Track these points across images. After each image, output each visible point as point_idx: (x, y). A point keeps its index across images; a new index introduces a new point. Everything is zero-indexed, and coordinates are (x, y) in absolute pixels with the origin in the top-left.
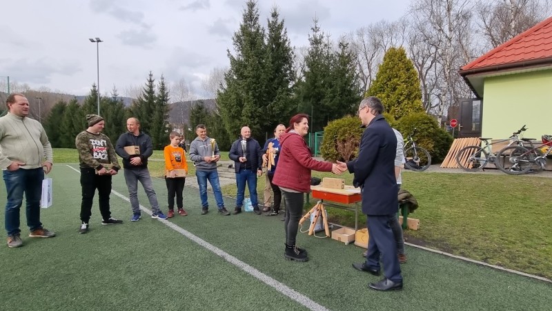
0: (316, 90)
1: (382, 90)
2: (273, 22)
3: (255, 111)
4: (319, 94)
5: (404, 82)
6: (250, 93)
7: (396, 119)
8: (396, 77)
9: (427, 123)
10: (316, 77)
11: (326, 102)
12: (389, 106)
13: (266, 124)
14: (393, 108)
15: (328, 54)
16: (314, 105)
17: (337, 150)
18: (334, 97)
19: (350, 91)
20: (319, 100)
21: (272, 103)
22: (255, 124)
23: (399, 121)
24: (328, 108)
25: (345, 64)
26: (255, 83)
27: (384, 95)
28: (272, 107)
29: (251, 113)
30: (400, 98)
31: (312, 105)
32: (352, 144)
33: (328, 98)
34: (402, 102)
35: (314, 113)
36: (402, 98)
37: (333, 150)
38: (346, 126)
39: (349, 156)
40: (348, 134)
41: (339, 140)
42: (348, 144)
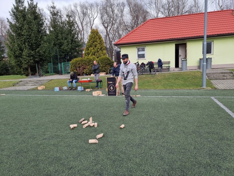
0: (59, 41)
1: (91, 46)
2: (31, 3)
3: (30, 53)
4: (60, 43)
5: (99, 44)
6: (27, 44)
7: (98, 58)
8: (96, 41)
9: (107, 60)
10: (58, 34)
11: (65, 47)
12: (94, 53)
13: (36, 59)
14: (96, 54)
15: (62, 21)
16: (58, 49)
18: (68, 44)
19: (75, 41)
20: (61, 46)
21: (39, 49)
22: (31, 60)
23: (98, 59)
24: (66, 50)
25: (71, 27)
26: (28, 39)
27: (92, 48)
29: (28, 54)
30: (98, 50)
31: (57, 49)
32: (83, 68)
33: (65, 45)
34: (99, 51)
35: (59, 53)
36: (99, 50)
37: (76, 71)
38: (80, 61)
39: (82, 73)
40: (80, 64)
41: (77, 67)
42: (81, 68)
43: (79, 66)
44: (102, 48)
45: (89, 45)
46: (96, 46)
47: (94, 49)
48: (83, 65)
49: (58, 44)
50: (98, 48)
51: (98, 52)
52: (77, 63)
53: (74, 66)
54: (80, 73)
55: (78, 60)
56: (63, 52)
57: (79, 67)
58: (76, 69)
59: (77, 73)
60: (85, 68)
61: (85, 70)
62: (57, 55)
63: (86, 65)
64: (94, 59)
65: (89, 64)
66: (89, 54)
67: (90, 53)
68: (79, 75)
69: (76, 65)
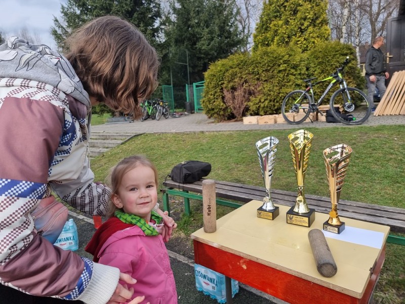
0: (190, 31)
1: (277, 15)
11: (203, 45)
14: (294, 39)
16: (189, 50)
17: (224, 102)
18: (212, 39)
19: (229, 32)
20: (195, 43)
31: (186, 50)
32: (245, 93)
33: (205, 40)
34: (305, 30)
35: (189, 60)
36: (306, 24)
37: (220, 103)
38: (235, 68)
39: (242, 110)
40: (238, 79)
41: (226, 88)
42: (240, 93)
43: (231, 84)
44: (317, 18)
45: (268, 15)
46: (295, 12)
47: (287, 22)
48: (246, 82)
49: (189, 39)
50: (305, 19)
51: (302, 31)
52: (227, 74)
53: (215, 87)
54: (235, 112)
55: (231, 63)
56: (199, 59)
57: (234, 89)
58: (223, 98)
59: (224, 110)
60: (254, 94)
61: (253, 98)
62: (186, 66)
63: (258, 79)
64: (290, 56)
65: (270, 74)
66: (268, 45)
67: (272, 41)
68: (231, 117)
69: (222, 80)
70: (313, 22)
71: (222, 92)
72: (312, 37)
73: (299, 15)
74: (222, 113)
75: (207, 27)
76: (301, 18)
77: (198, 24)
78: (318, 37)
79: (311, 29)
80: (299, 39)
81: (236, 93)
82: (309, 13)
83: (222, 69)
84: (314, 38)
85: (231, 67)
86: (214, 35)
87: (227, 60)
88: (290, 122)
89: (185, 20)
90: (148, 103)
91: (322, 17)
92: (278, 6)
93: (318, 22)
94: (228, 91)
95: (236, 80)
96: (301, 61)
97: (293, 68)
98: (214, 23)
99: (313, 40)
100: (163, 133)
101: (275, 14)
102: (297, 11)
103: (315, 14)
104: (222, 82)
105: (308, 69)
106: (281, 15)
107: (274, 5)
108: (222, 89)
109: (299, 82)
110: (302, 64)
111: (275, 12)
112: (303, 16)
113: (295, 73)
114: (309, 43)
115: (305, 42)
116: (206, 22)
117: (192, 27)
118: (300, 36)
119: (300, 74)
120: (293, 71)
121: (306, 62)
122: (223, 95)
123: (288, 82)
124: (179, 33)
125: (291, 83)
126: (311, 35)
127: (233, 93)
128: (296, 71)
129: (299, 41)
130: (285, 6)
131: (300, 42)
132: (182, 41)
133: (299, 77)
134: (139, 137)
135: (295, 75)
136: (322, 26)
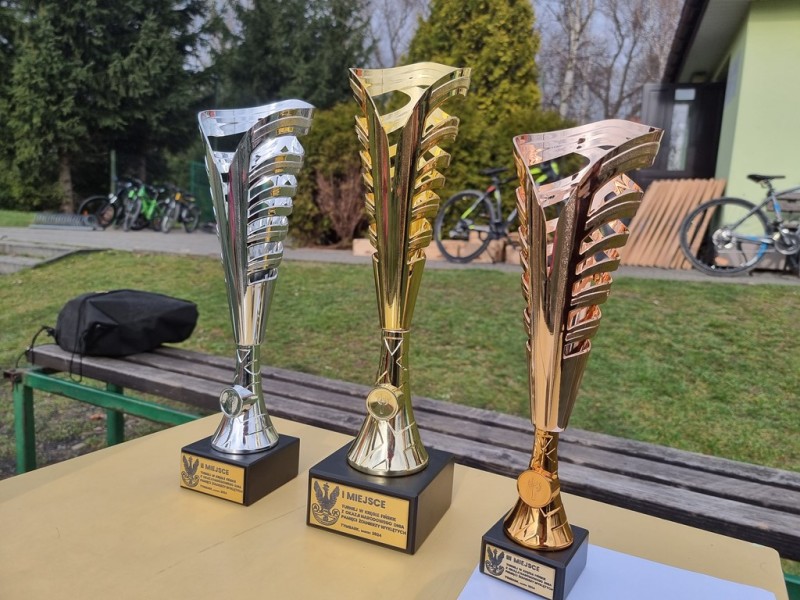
3: (65, 73)
5: (502, 28)
8: (485, 11)
13: (107, 122)
17: (317, 204)
21: (126, 62)
22: (64, 118)
28: (125, 73)
29: (50, 78)
33: (298, 84)
34: (495, 84)
36: (498, 72)
37: (306, 204)
38: (346, 131)
39: (354, 224)
40: (350, 155)
41: (323, 171)
42: (351, 186)
43: (335, 165)
44: (518, 67)
45: (426, 42)
46: (479, 46)
50: (496, 62)
52: (327, 143)
54: (338, 227)
55: (337, 121)
57: (340, 176)
58: (315, 193)
59: (315, 220)
68: (331, 239)
69: (315, 154)
70: (510, 72)
71: (314, 181)
72: (507, 102)
73: (485, 52)
74: (309, 226)
75: (307, 59)
76: (489, 60)
77: (288, 52)
78: (517, 103)
79: (505, 84)
80: (483, 100)
81: (344, 187)
82: (504, 52)
83: (317, 129)
84: (511, 103)
85: (338, 129)
86: (319, 80)
87: (331, 113)
88: (450, 258)
89: (260, 36)
90: (147, 191)
91: (528, 65)
92: (448, 27)
93: (519, 74)
94: (327, 179)
95: (346, 158)
96: (481, 137)
97: (466, 149)
98: (322, 57)
99: (507, 106)
100: (155, 253)
101: (441, 44)
102: (484, 44)
103: (516, 58)
104: (316, 158)
105: (493, 158)
106: (451, 46)
107: (438, 25)
108: (314, 173)
109: (475, 179)
110: (484, 143)
111: (441, 39)
112: (492, 56)
113: (469, 159)
114: (501, 110)
115: (492, 108)
116: (305, 49)
117: (275, 52)
118: (484, 95)
119: (477, 164)
120: (464, 154)
121: (492, 143)
122: (316, 187)
123: (454, 176)
124: (243, 59)
125: (458, 180)
126: (505, 96)
127: (337, 185)
128: (471, 155)
129: (481, 103)
130: (460, 31)
131: (483, 107)
132: (250, 79)
133: (475, 169)
134: (90, 257)
135: (467, 164)
136: (526, 84)
